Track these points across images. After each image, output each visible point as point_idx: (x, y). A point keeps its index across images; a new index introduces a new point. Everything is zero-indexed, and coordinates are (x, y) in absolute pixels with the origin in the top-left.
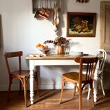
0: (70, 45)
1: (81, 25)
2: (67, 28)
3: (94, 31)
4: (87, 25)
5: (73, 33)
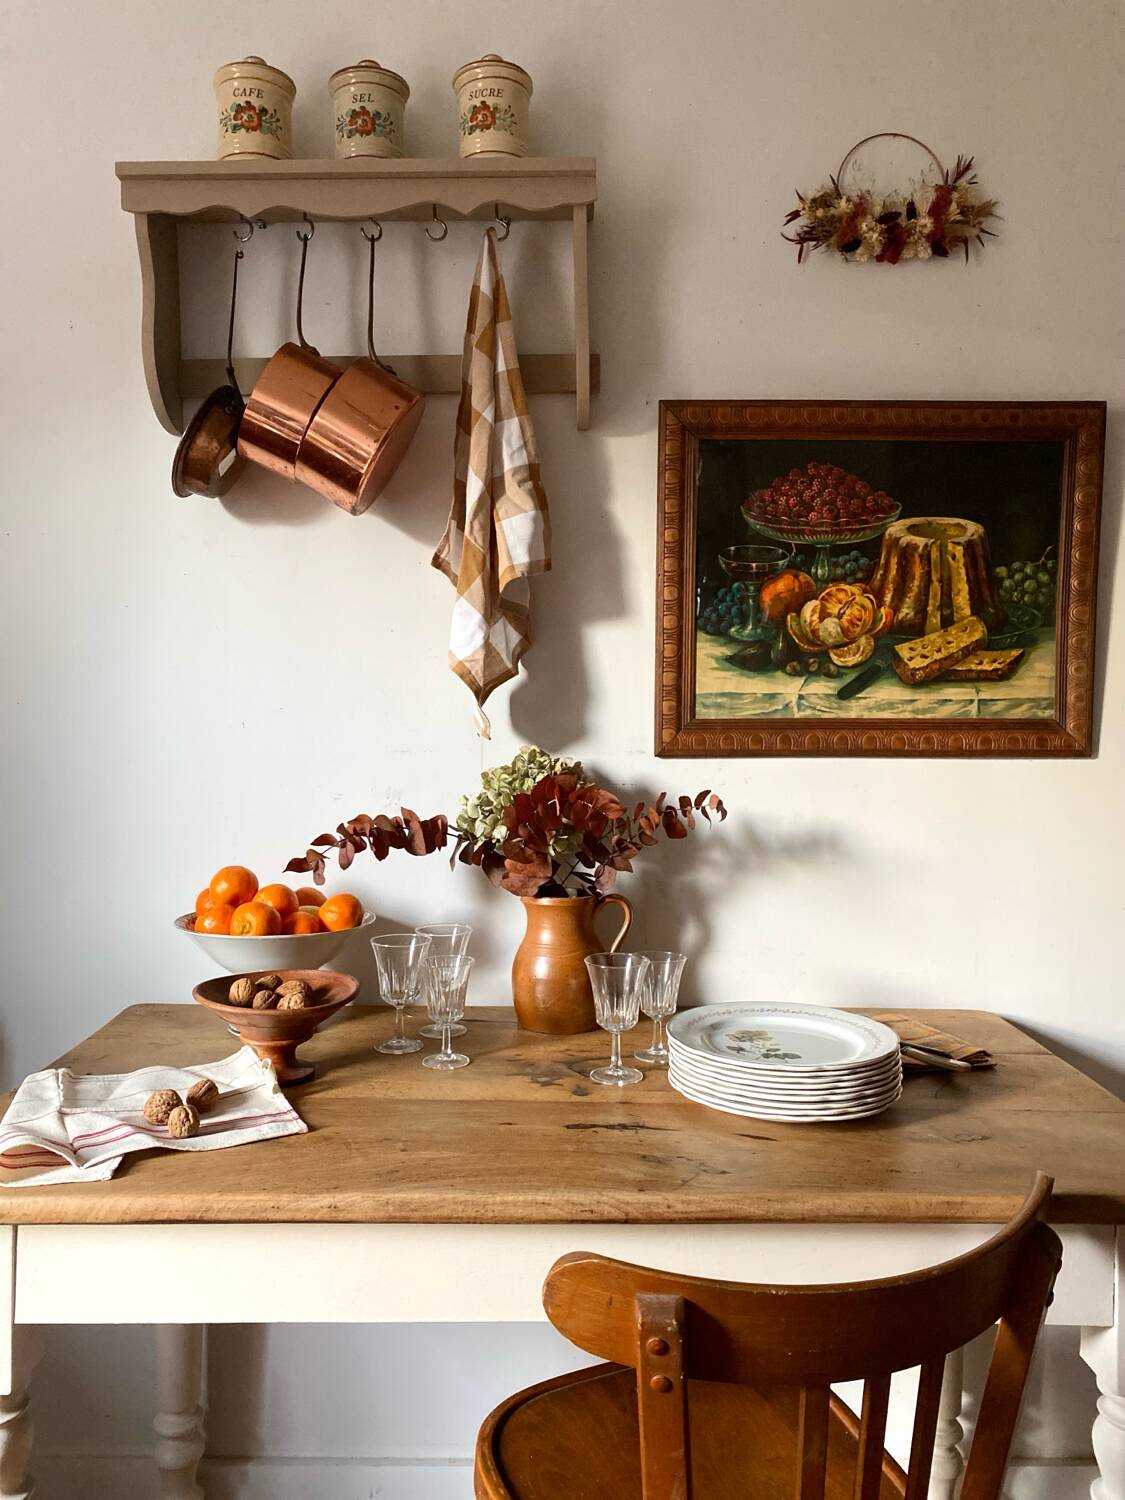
0: (706, 877)
1: (876, 584)
2: (661, 631)
3: (1071, 669)
4: (968, 580)
5: (752, 702)
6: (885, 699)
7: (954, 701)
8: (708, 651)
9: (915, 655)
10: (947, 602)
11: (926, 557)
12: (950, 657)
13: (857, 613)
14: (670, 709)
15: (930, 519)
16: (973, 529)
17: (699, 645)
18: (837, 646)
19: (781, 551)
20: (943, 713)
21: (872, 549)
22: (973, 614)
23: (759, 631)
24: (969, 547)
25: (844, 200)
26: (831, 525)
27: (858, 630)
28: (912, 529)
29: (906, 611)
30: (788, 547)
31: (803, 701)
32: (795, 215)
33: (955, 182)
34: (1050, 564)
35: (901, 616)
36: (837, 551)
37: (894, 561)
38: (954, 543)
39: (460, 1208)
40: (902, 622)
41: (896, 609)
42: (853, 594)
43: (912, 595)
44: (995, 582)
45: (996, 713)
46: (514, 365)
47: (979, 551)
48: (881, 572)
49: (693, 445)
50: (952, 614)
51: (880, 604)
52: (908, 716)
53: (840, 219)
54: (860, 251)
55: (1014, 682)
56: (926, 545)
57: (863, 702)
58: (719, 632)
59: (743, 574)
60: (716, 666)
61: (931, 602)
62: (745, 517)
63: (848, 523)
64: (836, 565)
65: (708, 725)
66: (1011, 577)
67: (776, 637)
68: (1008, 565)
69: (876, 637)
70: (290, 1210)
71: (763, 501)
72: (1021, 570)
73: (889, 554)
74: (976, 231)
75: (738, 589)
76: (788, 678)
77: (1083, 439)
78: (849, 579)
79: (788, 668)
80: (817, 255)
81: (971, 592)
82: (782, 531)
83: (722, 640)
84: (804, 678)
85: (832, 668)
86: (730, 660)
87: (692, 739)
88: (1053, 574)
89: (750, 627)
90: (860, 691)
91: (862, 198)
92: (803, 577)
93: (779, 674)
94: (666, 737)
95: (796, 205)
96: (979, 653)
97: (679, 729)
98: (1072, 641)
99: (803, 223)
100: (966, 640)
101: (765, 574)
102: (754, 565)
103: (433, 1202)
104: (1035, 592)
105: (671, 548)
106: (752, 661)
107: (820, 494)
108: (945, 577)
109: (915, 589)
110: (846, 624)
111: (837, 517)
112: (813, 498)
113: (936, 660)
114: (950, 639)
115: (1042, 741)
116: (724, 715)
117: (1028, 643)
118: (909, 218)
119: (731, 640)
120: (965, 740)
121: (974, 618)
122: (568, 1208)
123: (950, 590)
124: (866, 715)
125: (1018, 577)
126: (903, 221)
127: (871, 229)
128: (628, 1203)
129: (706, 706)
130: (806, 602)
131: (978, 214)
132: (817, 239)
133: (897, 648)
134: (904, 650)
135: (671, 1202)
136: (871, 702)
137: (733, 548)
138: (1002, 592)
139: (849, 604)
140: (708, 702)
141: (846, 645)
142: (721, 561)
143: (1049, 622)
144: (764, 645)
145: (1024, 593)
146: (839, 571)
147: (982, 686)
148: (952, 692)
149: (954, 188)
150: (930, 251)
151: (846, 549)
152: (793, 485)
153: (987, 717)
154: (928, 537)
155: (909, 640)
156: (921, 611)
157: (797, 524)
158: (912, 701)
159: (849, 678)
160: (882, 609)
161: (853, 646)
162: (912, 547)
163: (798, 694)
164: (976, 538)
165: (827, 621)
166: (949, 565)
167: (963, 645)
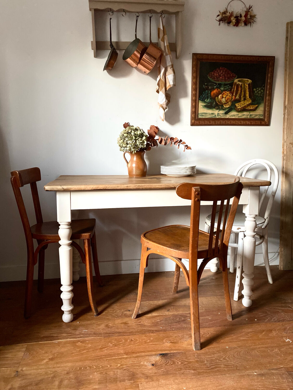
1: (232, 91)
2: (192, 100)
3: (266, 109)
4: (249, 91)
5: (209, 115)
6: (233, 114)
7: (245, 115)
8: (201, 104)
9: (238, 106)
10: (245, 95)
11: (241, 86)
12: (245, 106)
13: (228, 97)
14: (194, 116)
15: (242, 79)
16: (250, 81)
17: (199, 103)
18: (225, 104)
19: (215, 84)
20: (243, 117)
21: (231, 85)
22: (249, 98)
23: (211, 100)
24: (249, 85)
25: (228, 13)
26: (224, 79)
27: (229, 100)
28: (239, 81)
29: (237, 97)
30: (216, 84)
31: (218, 115)
32: (218, 16)
33: (249, 10)
34: (263, 88)
35: (236, 98)
36: (225, 85)
37: (235, 87)
38: (246, 84)
41: (236, 97)
42: (228, 93)
43: (239, 94)
44: (254, 92)
45: (253, 117)
46: (168, 44)
47: (251, 85)
48: (233, 89)
49: (199, 63)
50: (246, 98)
51: (233, 95)
52: (237, 118)
53: (228, 16)
54: (231, 23)
55: (256, 111)
56: (241, 84)
57: (229, 115)
58: (203, 101)
59: (207, 89)
60: (202, 107)
61: (242, 95)
62: (209, 78)
63: (227, 79)
64: (225, 88)
65: (200, 119)
66: (256, 91)
67: (214, 101)
68: (256, 89)
69: (232, 102)
71: (212, 74)
72: (258, 89)
73: (235, 85)
74: (253, 21)
75: (207, 92)
77: (271, 63)
78: (227, 90)
79: (216, 108)
80: (222, 24)
81: (249, 94)
82: (215, 80)
83: (204, 102)
84: (219, 110)
85: (224, 108)
86: (205, 106)
87: (198, 122)
88: (264, 90)
89: (209, 100)
90: (229, 113)
91: (232, 13)
92: (219, 90)
93: (214, 109)
94: (193, 122)
95: (219, 13)
96: (250, 105)
97: (195, 120)
98: (267, 103)
99: (220, 17)
100: (248, 103)
101: (212, 89)
102: (210, 87)
104: (260, 94)
105: (194, 84)
106: (209, 106)
107: (222, 73)
108: (245, 91)
109: (239, 93)
110: (226, 99)
111: (225, 78)
112: (221, 74)
113: (242, 107)
114: (245, 103)
115: (261, 123)
116: (204, 117)
117: (259, 104)
118: (240, 17)
119: (205, 102)
120: (248, 122)
123: (245, 93)
124: (230, 117)
125: (257, 91)
126: (239, 18)
127: (233, 19)
129: (200, 115)
130: (219, 96)
131: (253, 17)
132: (223, 21)
133: (236, 104)
134: (237, 105)
136: (231, 115)
137: (206, 84)
138: (255, 94)
139: (227, 95)
140: (201, 114)
142: (204, 86)
143: (263, 100)
144: (211, 103)
145: (258, 94)
146: (226, 89)
147: (251, 112)
148: (245, 113)
149: (249, 12)
150: (244, 24)
151: (227, 85)
152: (217, 71)
153: (251, 118)
154: (242, 82)
155: (238, 103)
156: (240, 97)
157: (218, 79)
158: (238, 115)
159: (227, 110)
160: (233, 97)
161: (228, 104)
162: (239, 84)
163: (217, 113)
164: (250, 83)
165: (223, 99)
166: (245, 88)
167: (247, 104)
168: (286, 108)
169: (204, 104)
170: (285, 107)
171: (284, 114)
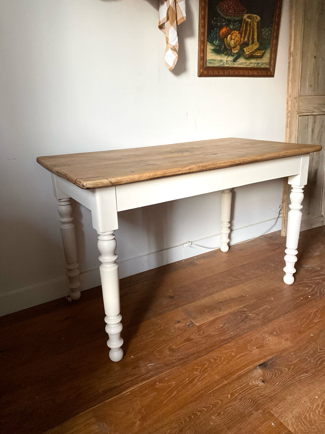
1: (241, 31)
2: (199, 41)
3: (272, 56)
4: (257, 32)
5: (218, 62)
6: (242, 62)
7: (253, 63)
8: (209, 47)
9: (247, 51)
10: (253, 38)
11: (250, 25)
12: (253, 51)
13: (237, 39)
14: (202, 63)
15: (251, 14)
16: (259, 18)
17: (207, 46)
18: (234, 48)
20: (251, 66)
21: (241, 22)
22: (257, 41)
23: (219, 42)
24: (258, 23)
26: (233, 14)
27: (237, 44)
28: (248, 17)
29: (246, 39)
30: (225, 19)
31: (227, 62)
34: (271, 29)
35: (245, 40)
37: (245, 25)
38: (255, 22)
39: (212, 165)
40: (245, 42)
41: (244, 38)
42: (237, 34)
43: (247, 35)
44: (261, 33)
45: (260, 66)
50: (254, 41)
51: (241, 37)
52: (245, 66)
55: (262, 59)
56: (250, 22)
57: (238, 63)
58: (212, 43)
59: (217, 26)
60: (211, 52)
61: (250, 37)
62: (218, 10)
63: (237, 14)
64: (235, 25)
65: (209, 68)
67: (222, 45)
68: (264, 29)
69: (241, 46)
70: (182, 171)
71: (221, 5)
72: (266, 30)
75: (216, 30)
76: (224, 56)
78: (236, 30)
79: (224, 53)
81: (257, 35)
82: (224, 14)
83: (212, 45)
84: (227, 56)
85: (232, 54)
86: (213, 50)
87: (206, 72)
88: (271, 32)
89: (218, 41)
90: (237, 60)
92: (228, 28)
94: (201, 71)
96: (258, 51)
97: (203, 69)
98: (273, 49)
100: (255, 47)
101: (221, 27)
102: (219, 24)
103: (207, 165)
104: (268, 36)
105: (202, 18)
106: (217, 51)
108: (253, 31)
109: (248, 33)
111: (235, 12)
112: (231, 6)
113: (250, 52)
114: (253, 47)
115: (267, 73)
116: (212, 65)
117: (265, 49)
119: (214, 45)
120: (254, 72)
121: (257, 42)
122: (231, 162)
123: (254, 34)
124: (238, 66)
125: (265, 32)
128: (240, 160)
130: (228, 35)
134: (245, 49)
135: (247, 159)
137: (215, 18)
138: (263, 35)
139: (236, 36)
140: (209, 62)
141: (235, 47)
142: (213, 22)
143: (270, 44)
144: (220, 46)
145: (266, 36)
146: (235, 27)
147: (258, 59)
148: (253, 61)
151: (236, 21)
153: (258, 67)
154: (251, 20)
155: (246, 47)
156: (248, 40)
157: (227, 13)
158: (246, 63)
159: (235, 56)
160: (242, 38)
161: (236, 48)
162: (248, 22)
163: (226, 60)
164: (259, 21)
165: (232, 41)
166: (254, 27)
167: (255, 49)
168: (292, 55)
169: (212, 48)
170: (290, 54)
171: (289, 63)
